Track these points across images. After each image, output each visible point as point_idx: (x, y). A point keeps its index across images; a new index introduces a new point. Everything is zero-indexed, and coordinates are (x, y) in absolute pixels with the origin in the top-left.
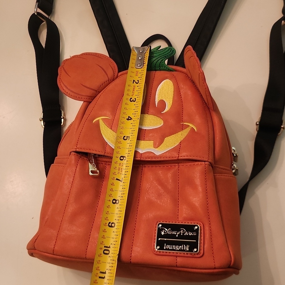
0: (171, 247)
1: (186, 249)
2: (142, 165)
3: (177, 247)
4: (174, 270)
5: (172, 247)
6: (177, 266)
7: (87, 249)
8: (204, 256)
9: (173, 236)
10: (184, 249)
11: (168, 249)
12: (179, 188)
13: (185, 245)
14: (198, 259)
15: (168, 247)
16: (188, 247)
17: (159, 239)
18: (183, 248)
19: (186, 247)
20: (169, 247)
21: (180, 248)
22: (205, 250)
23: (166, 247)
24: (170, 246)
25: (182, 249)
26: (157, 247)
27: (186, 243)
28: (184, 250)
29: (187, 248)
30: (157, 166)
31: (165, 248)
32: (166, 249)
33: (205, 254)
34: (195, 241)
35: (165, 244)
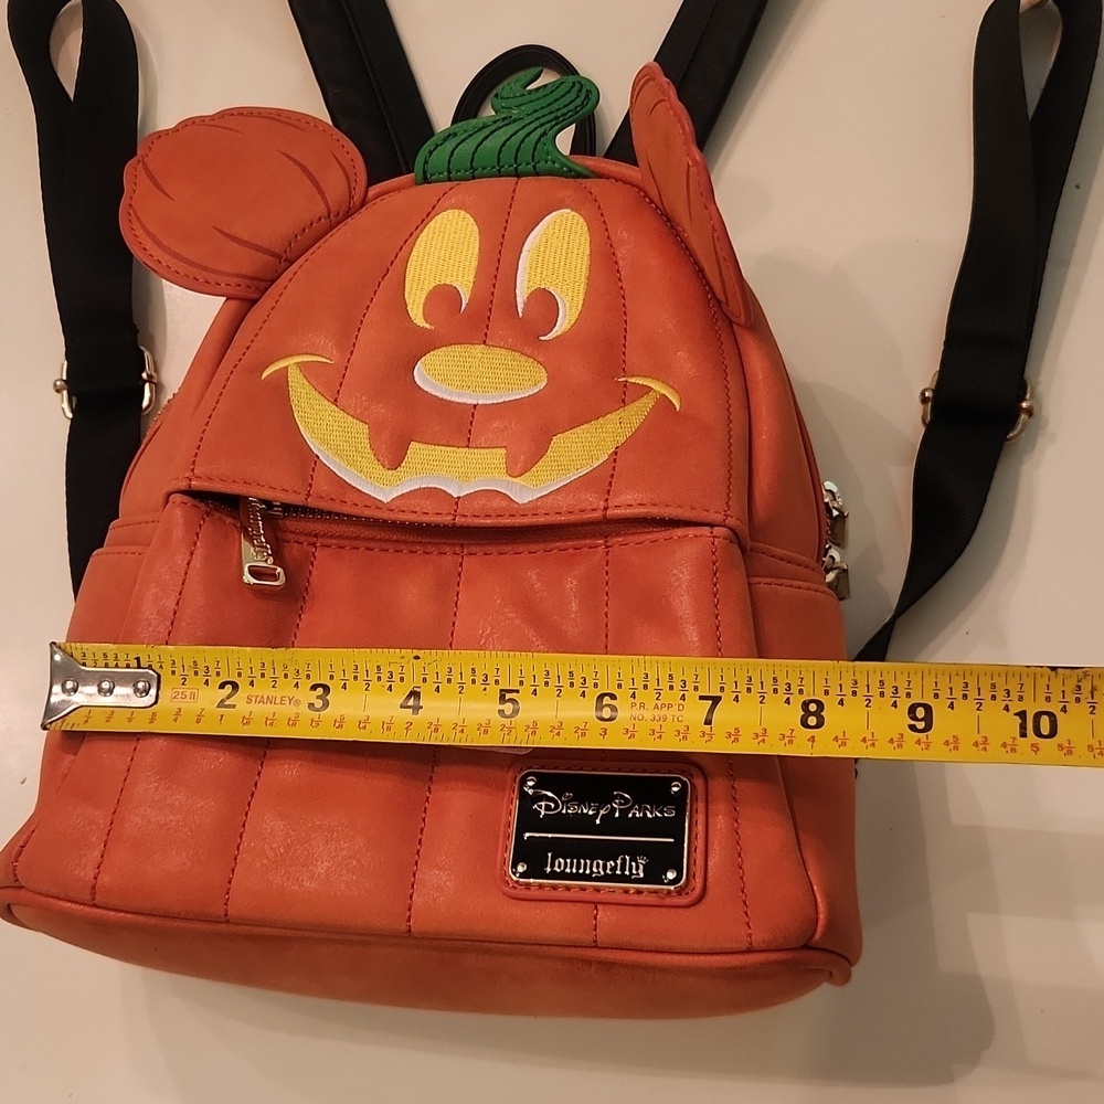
1: (634, 872)
2: (462, 545)
3: (598, 867)
4: (588, 962)
5: (578, 868)
6: (595, 945)
7: (230, 882)
8: (707, 899)
9: (584, 824)
10: (627, 873)
12: (607, 636)
13: (628, 858)
14: (681, 911)
15: (559, 867)
16: (641, 866)
17: (527, 835)
18: (623, 869)
19: (633, 864)
20: (566, 863)
21: (609, 867)
22: (709, 875)
23: (553, 866)
24: (568, 861)
25: (618, 872)
26: (515, 866)
27: (634, 851)
29: (637, 868)
30: (521, 548)
31: (549, 869)
32: (554, 876)
33: (711, 891)
34: (672, 840)
35: (550, 854)
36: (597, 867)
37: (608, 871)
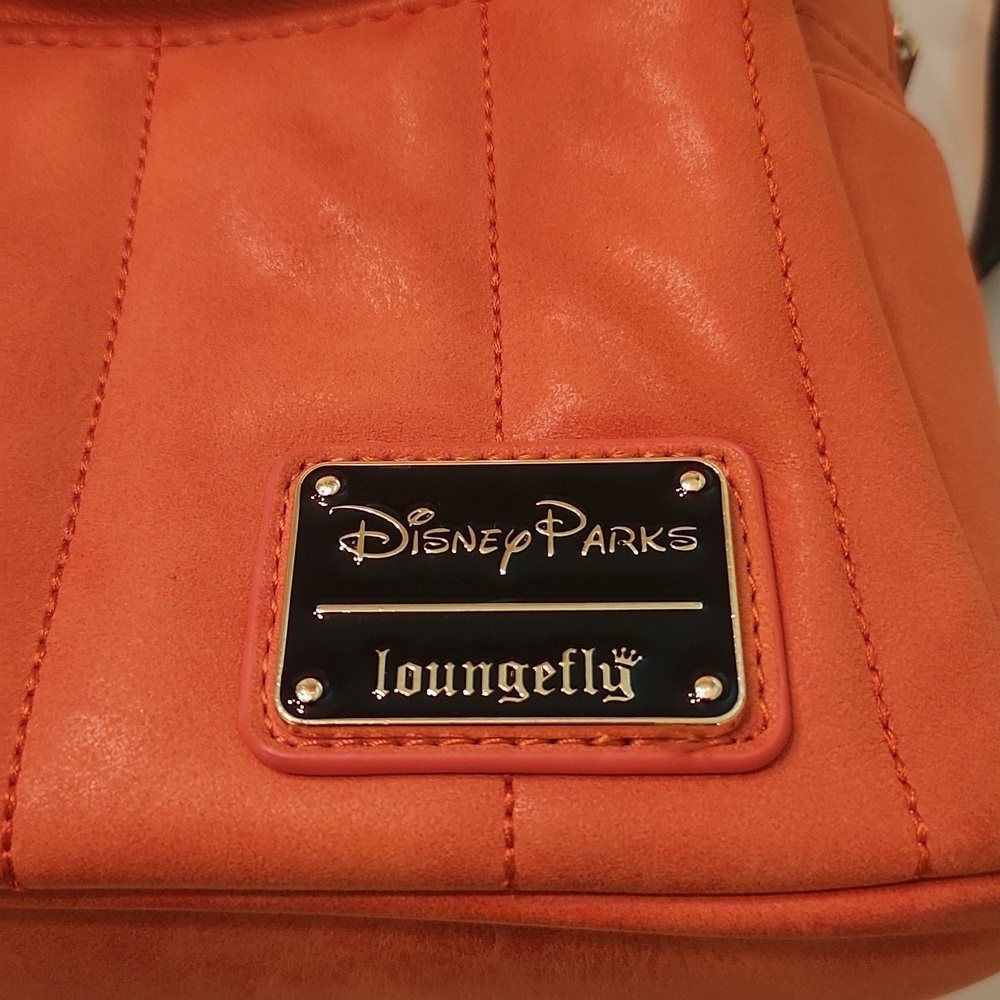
0: (441, 683)
1: (607, 686)
3: (511, 681)
4: (483, 932)
5: (460, 684)
6: (511, 885)
8: (798, 754)
9: (470, 577)
10: (590, 689)
11: (420, 705)
12: (492, 180)
13: (588, 654)
14: (734, 784)
15: (409, 685)
16: (625, 674)
17: (320, 611)
18: (578, 680)
19: (605, 667)
20: (426, 675)
21: (540, 680)
22: (798, 690)
23: (391, 683)
24: (433, 668)
25: (567, 690)
27: (605, 636)
28: (582, 705)
29: (616, 680)
30: (289, 24)
31: (380, 693)
32: (396, 706)
34: (699, 606)
35: (383, 655)
36: (512, 679)
37: (539, 689)
